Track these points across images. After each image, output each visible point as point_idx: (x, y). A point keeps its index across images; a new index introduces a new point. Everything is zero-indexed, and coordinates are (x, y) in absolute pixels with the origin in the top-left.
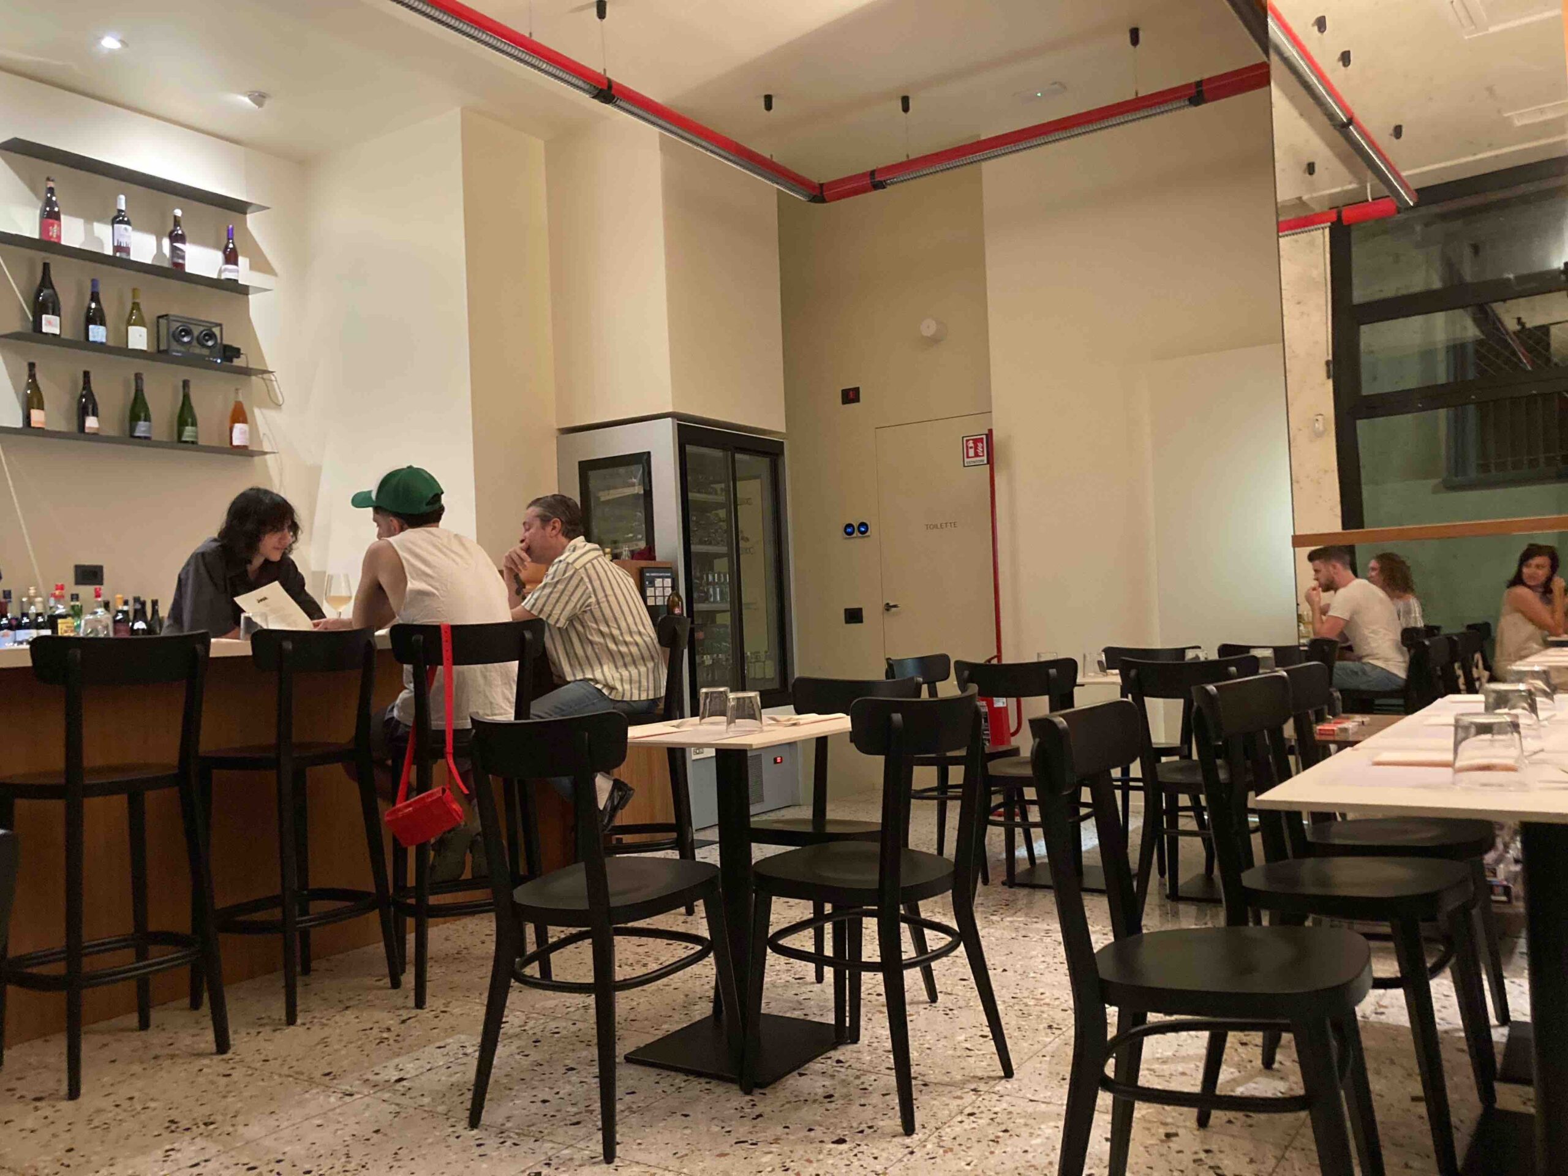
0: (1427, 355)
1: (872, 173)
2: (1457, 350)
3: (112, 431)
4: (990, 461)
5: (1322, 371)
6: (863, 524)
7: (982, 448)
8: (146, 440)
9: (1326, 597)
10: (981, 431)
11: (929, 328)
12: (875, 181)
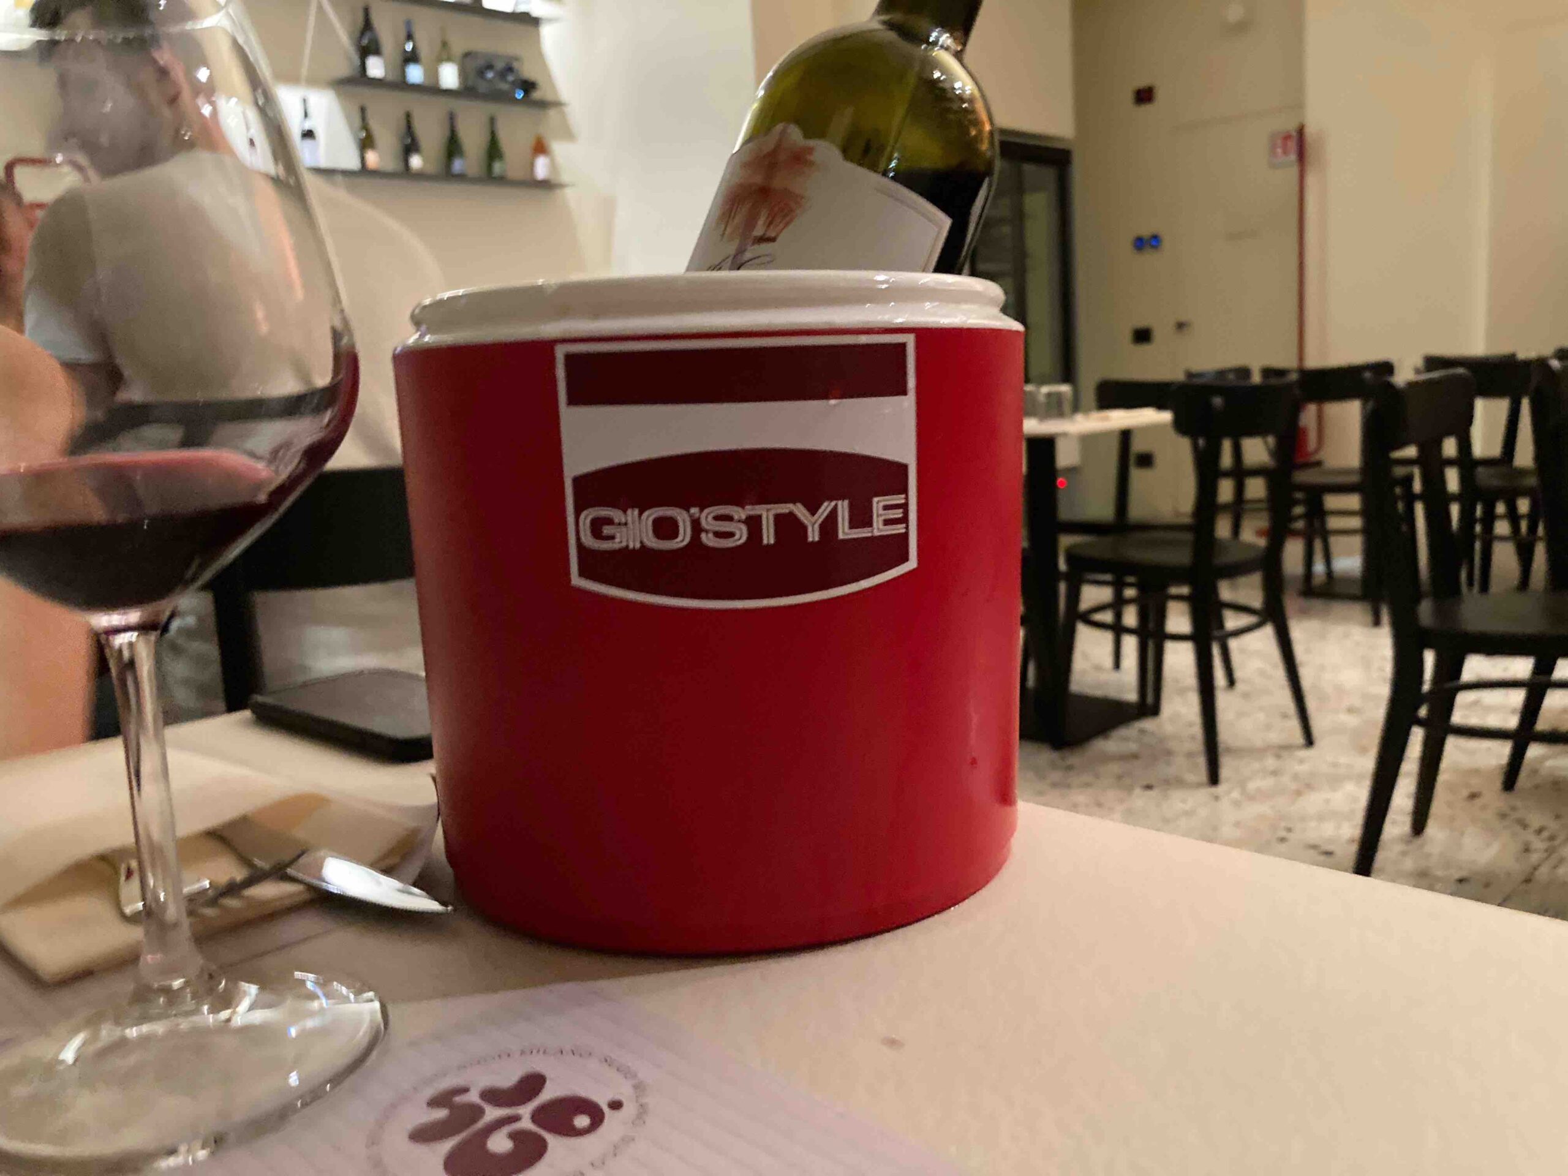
3: (431, 169)
4: (1301, 159)
6: (1155, 237)
7: (1292, 145)
8: (461, 178)
10: (1291, 126)
11: (1235, 13)
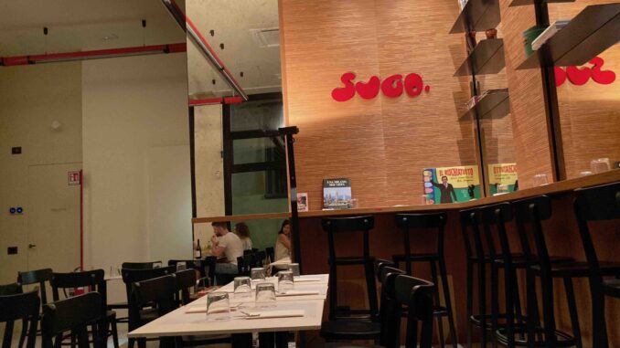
0: (259, 151)
1: (28, 57)
2: (268, 150)
4: (81, 183)
5: (220, 155)
6: (20, 208)
7: (77, 177)
9: (217, 239)
10: (77, 170)
11: (56, 125)
12: (30, 60)
